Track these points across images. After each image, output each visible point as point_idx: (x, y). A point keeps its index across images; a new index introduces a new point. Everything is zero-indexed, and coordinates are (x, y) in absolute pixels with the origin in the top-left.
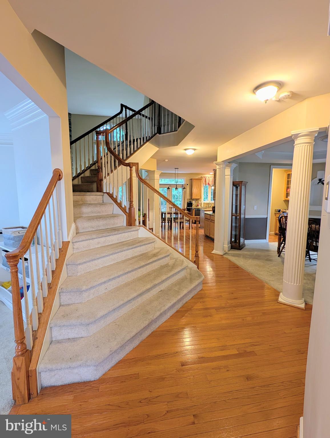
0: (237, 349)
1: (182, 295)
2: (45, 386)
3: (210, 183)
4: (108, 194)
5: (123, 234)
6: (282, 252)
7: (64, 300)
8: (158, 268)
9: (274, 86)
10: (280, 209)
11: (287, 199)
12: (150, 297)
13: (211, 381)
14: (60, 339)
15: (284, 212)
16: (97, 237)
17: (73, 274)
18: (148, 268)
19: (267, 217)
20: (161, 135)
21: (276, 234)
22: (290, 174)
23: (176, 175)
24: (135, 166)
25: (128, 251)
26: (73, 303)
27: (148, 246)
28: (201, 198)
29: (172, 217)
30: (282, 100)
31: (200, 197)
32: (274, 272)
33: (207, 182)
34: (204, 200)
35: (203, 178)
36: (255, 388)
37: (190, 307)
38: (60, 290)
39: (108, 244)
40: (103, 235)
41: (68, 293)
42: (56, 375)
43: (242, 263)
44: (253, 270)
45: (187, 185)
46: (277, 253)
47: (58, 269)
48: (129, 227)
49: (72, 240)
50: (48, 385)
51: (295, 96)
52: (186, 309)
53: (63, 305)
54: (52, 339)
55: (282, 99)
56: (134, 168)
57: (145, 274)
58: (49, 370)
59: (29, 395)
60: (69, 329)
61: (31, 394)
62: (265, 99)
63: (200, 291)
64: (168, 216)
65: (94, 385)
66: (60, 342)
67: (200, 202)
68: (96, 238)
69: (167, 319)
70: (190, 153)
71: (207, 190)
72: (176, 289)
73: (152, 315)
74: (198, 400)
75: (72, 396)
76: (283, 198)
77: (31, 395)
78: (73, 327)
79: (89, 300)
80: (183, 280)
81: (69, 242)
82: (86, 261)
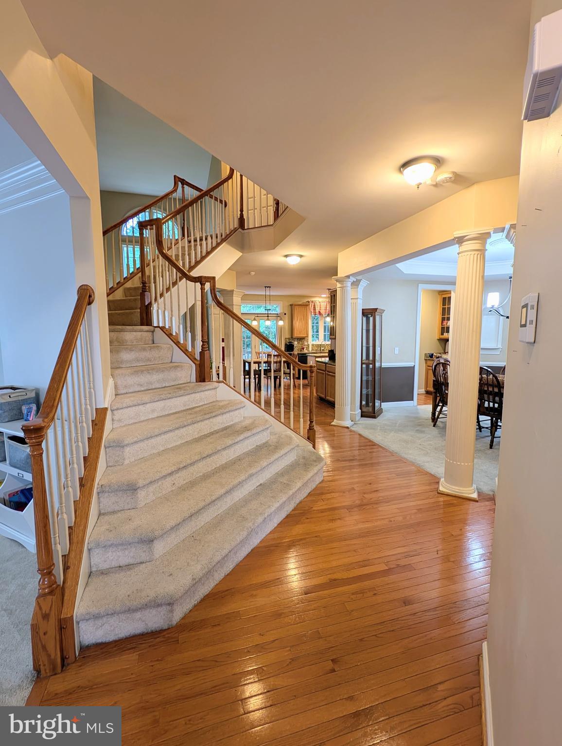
0: (386, 563)
1: (294, 490)
2: (87, 644)
3: (322, 312)
4: (162, 329)
5: (193, 395)
6: (439, 419)
7: (106, 506)
8: (253, 448)
9: (429, 163)
10: (432, 352)
11: (442, 337)
12: (244, 496)
13: (352, 611)
14: (105, 568)
15: (438, 357)
16: (152, 401)
17: (117, 462)
18: (237, 449)
19: (414, 366)
20: (245, 231)
21: (428, 392)
22: (446, 298)
23: (268, 298)
24: (210, 282)
25: (203, 423)
26: (122, 509)
27: (234, 414)
28: (307, 337)
29: (260, 368)
30: (441, 185)
31: (306, 335)
32: (429, 450)
33: (317, 311)
34: (313, 341)
35: (311, 303)
36: (417, 614)
37: (307, 508)
38: (99, 489)
39: (169, 413)
40: (161, 398)
41: (113, 493)
42: (106, 624)
43: (381, 438)
44: (398, 448)
45: (285, 314)
46: (431, 421)
47: (92, 454)
48: (200, 383)
49: (111, 405)
50: (91, 642)
51: (460, 180)
52: (302, 511)
53: (104, 514)
54: (91, 570)
55: (441, 183)
56: (207, 286)
57: (232, 459)
58: (94, 616)
59: (63, 659)
60: (119, 550)
61: (66, 658)
62: (418, 182)
63: (320, 483)
64: (254, 367)
65: (169, 635)
66: (106, 572)
67: (306, 343)
68: (149, 403)
69: (273, 528)
70: (293, 262)
71: (317, 323)
72: (284, 480)
73: (251, 521)
74: (336, 639)
75: (135, 654)
76: (437, 335)
77: (65, 660)
78: (126, 547)
79: (147, 504)
80: (293, 467)
81: (106, 409)
82: (138, 440)
